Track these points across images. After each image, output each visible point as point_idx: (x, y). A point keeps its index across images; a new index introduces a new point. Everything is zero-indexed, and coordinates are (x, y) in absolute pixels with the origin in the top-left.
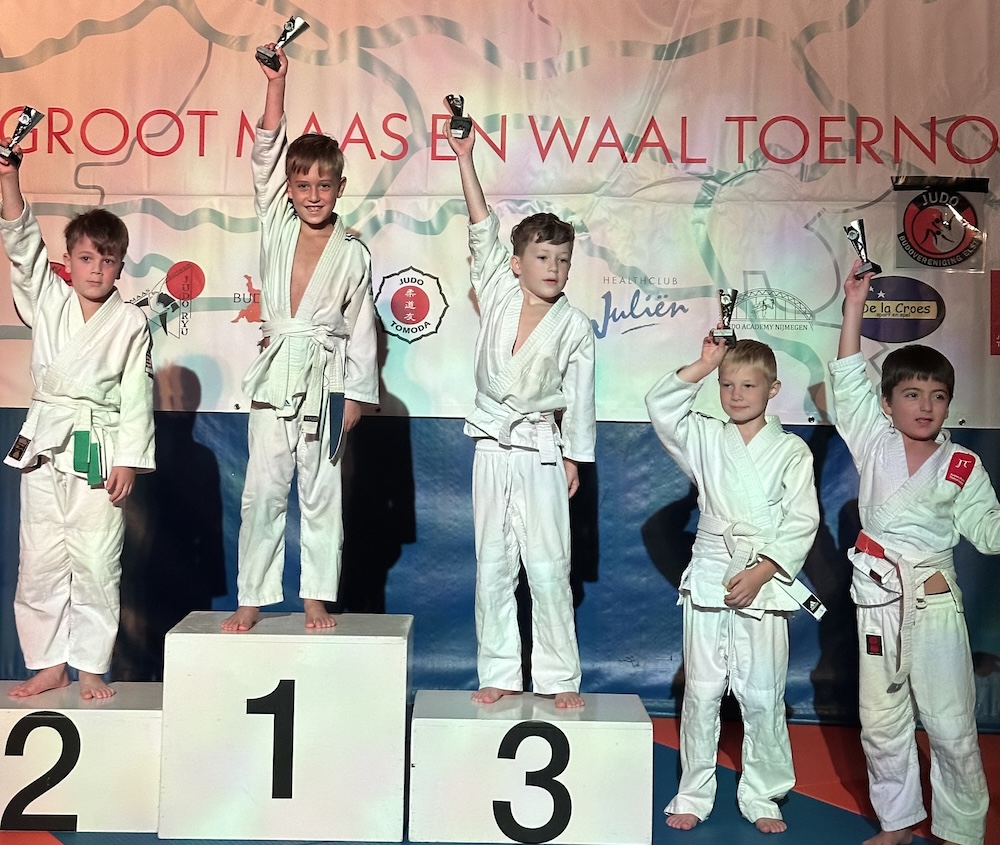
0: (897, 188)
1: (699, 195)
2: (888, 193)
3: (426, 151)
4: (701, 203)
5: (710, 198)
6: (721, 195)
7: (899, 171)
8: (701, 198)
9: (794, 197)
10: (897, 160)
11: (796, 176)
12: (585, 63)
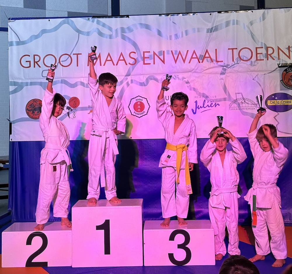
0: (279, 67)
1: (222, 71)
2: (277, 68)
3: (141, 62)
4: (222, 73)
5: (225, 72)
6: (228, 71)
7: (280, 62)
8: (222, 72)
9: (249, 71)
10: (279, 59)
11: (250, 65)
12: (187, 34)
